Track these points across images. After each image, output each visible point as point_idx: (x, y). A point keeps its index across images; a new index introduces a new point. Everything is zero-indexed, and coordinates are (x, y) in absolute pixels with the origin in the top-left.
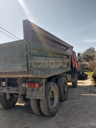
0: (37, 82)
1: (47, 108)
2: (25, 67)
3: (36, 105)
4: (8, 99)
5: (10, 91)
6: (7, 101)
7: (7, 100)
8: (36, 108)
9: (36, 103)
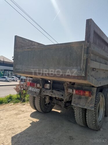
0: (87, 90)
1: (94, 120)
2: (83, 71)
3: (81, 115)
4: (47, 102)
5: (54, 95)
6: (46, 105)
7: (45, 103)
8: (81, 118)
9: (81, 113)
